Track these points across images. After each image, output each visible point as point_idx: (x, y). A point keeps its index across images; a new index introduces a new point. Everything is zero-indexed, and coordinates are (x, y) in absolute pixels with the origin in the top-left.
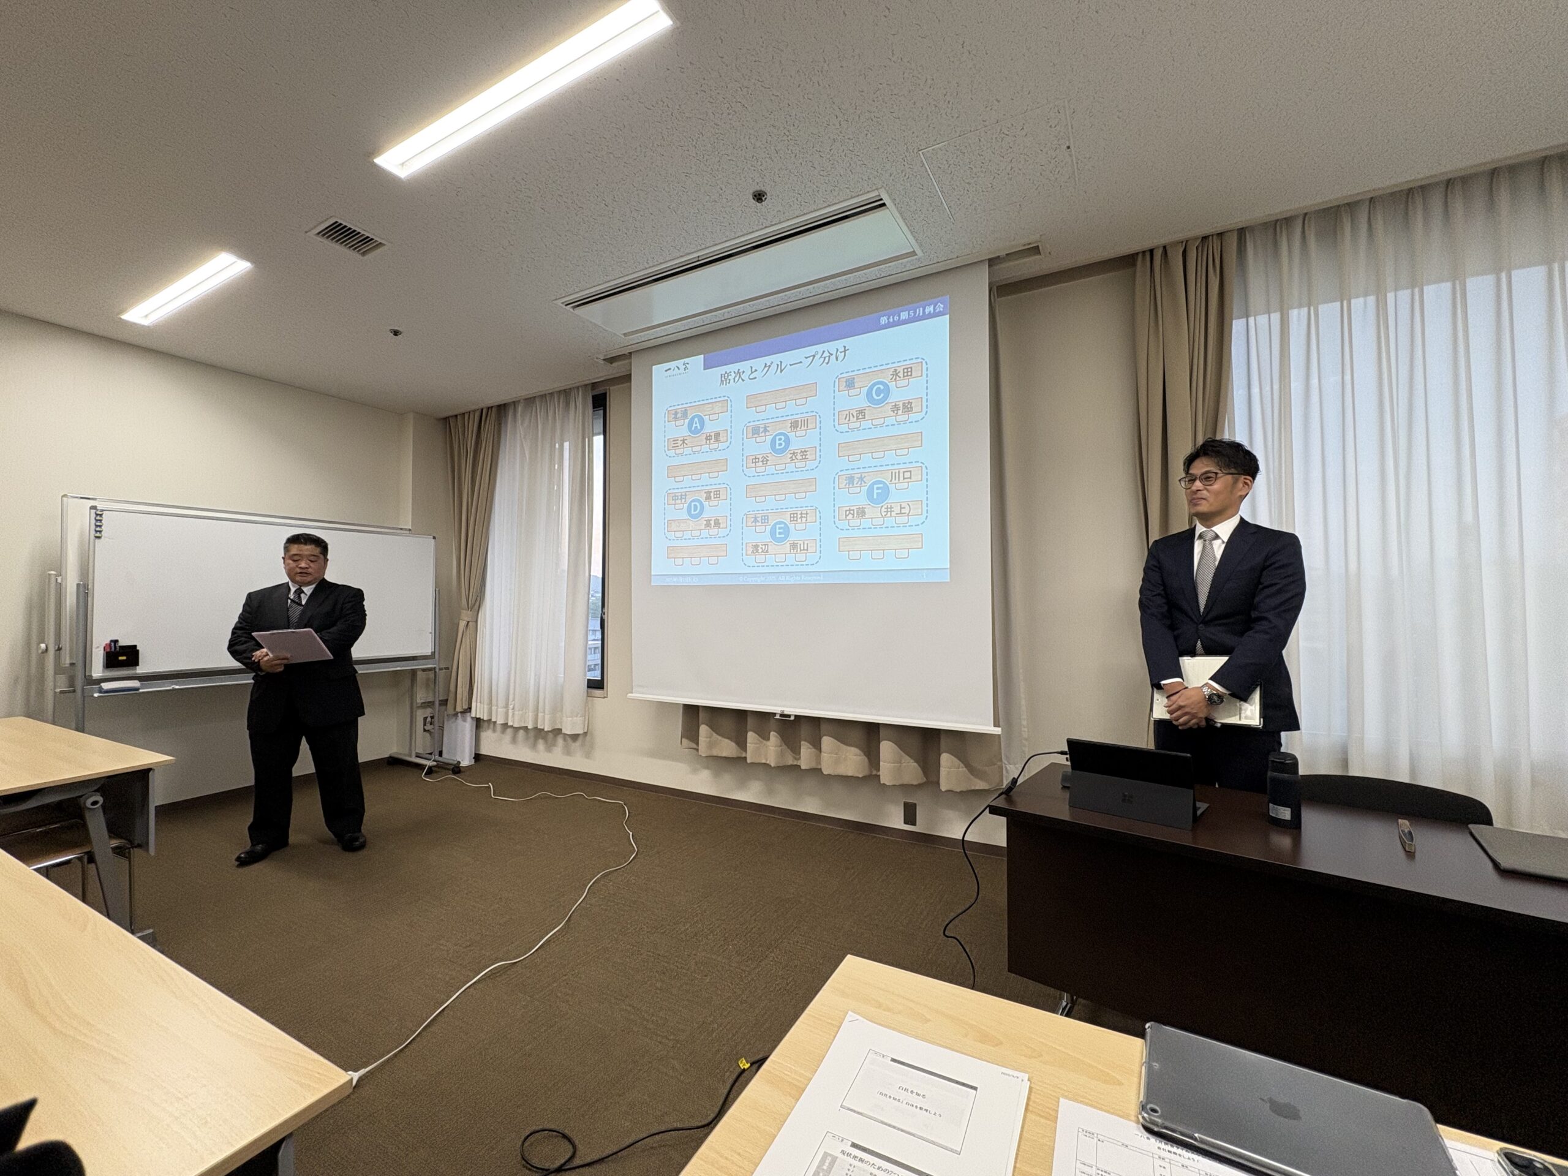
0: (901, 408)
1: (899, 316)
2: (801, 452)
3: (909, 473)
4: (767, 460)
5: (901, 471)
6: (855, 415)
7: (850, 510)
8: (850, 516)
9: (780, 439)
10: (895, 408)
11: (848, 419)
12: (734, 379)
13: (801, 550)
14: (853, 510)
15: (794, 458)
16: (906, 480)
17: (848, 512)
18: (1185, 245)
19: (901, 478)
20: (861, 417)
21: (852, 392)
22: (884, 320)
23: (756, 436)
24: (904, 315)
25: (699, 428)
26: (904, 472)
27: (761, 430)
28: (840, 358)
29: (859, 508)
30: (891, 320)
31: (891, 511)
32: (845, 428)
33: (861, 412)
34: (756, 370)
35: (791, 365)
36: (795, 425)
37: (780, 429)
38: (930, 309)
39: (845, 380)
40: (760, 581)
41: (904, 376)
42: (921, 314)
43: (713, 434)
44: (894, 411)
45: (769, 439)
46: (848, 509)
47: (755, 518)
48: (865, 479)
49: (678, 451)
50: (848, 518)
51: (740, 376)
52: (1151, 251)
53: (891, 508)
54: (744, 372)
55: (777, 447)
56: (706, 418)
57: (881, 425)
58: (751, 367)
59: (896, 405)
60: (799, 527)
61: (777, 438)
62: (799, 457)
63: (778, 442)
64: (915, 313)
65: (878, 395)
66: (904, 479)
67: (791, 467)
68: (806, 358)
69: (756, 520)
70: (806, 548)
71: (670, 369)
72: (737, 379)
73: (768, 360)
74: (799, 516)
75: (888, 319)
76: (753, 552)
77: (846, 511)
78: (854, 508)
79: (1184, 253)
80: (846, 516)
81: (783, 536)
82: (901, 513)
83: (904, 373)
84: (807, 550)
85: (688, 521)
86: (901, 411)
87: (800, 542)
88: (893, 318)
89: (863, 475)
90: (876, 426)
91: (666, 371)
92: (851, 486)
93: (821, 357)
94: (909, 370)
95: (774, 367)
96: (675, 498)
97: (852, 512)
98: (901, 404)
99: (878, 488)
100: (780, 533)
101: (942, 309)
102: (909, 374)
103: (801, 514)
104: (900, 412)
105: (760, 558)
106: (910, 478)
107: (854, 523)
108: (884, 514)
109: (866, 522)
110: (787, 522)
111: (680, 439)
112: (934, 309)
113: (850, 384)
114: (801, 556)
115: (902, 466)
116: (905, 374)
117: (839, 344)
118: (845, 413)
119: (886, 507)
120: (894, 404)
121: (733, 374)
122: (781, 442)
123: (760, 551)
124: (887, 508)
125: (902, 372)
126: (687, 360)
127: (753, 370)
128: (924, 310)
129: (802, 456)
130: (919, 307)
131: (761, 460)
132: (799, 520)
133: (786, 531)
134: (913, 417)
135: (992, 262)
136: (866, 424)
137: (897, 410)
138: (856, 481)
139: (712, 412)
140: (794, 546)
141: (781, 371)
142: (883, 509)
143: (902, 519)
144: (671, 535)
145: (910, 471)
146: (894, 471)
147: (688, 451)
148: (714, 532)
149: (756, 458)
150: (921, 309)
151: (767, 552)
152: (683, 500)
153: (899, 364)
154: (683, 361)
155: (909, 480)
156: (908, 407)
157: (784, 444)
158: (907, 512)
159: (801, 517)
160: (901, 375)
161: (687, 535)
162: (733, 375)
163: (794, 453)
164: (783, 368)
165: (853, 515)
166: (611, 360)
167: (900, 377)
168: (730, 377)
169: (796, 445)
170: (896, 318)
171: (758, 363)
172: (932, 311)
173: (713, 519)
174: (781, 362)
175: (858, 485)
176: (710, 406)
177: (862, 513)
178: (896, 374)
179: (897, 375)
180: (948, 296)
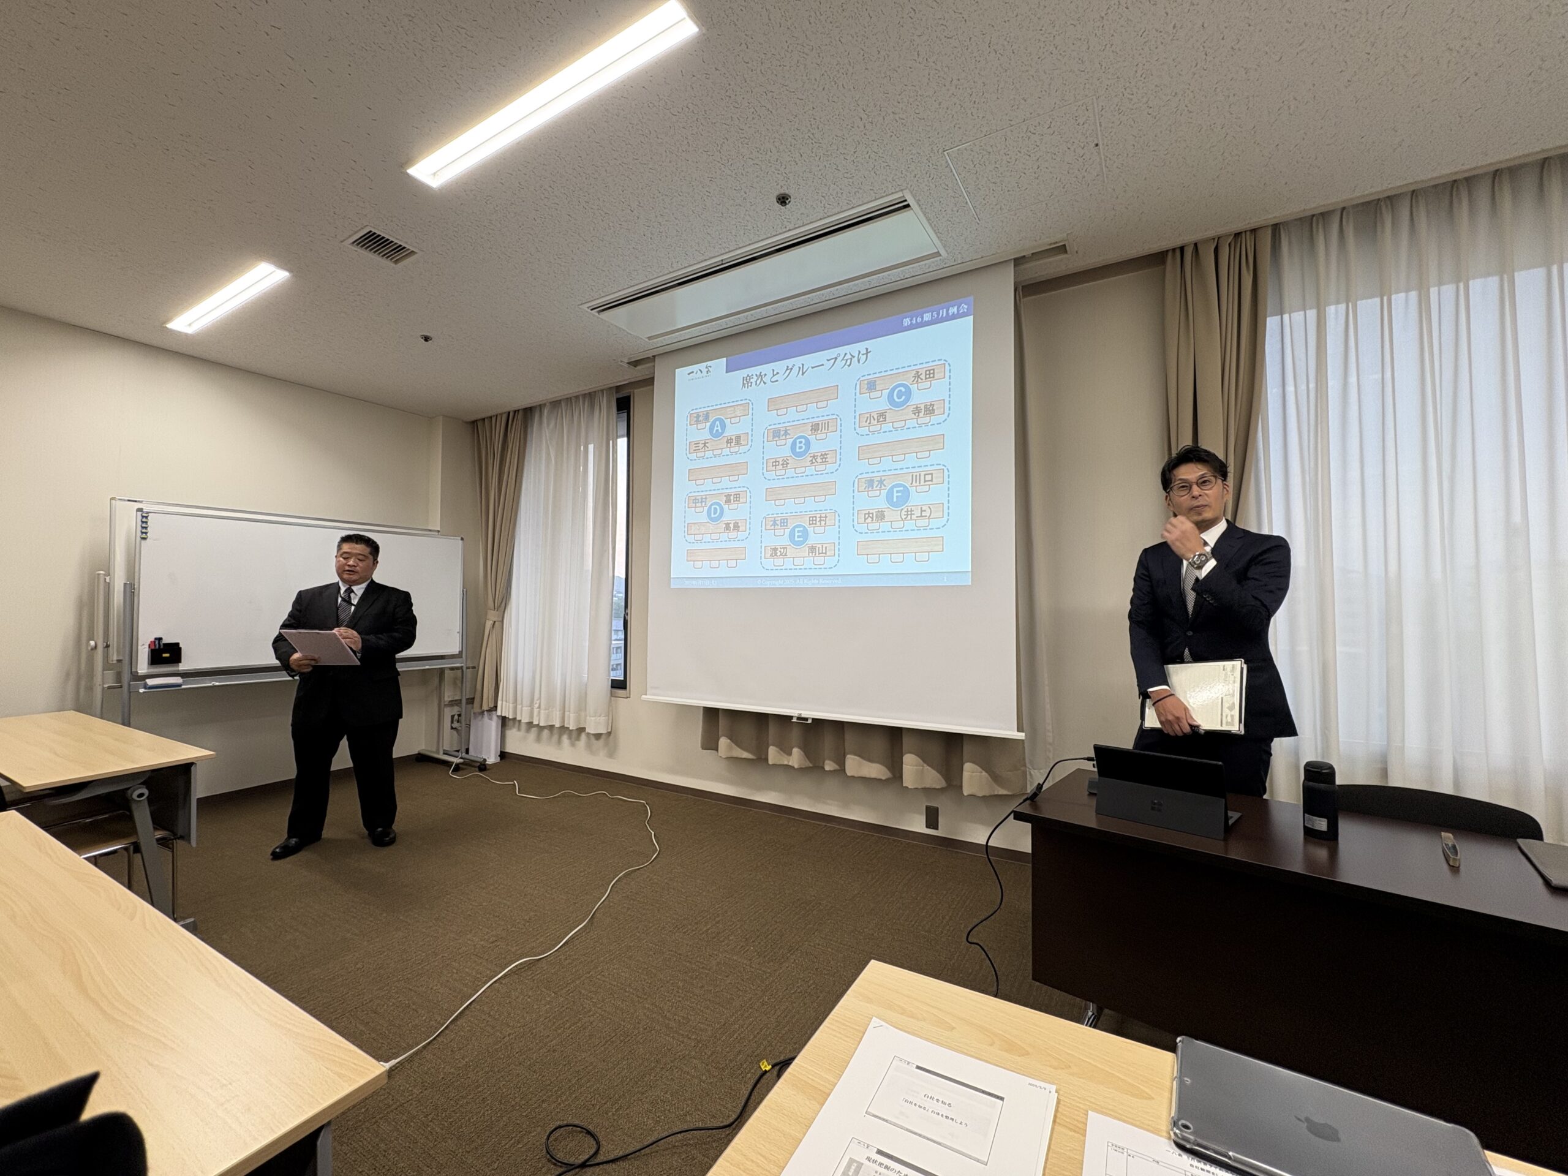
0: (923, 411)
1: (922, 318)
2: (822, 455)
3: (930, 476)
4: (788, 463)
5: (923, 474)
6: (876, 417)
7: (869, 513)
8: (869, 520)
9: (800, 442)
10: (917, 411)
11: (868, 421)
12: (756, 382)
13: (819, 554)
14: (872, 513)
15: (814, 461)
16: (927, 483)
17: (867, 516)
19: (922, 482)
20: (881, 419)
21: (873, 395)
22: (906, 322)
23: (777, 439)
24: (927, 317)
25: (720, 431)
26: (925, 475)
27: (782, 433)
28: (861, 362)
29: (879, 511)
30: (914, 322)
31: (911, 514)
32: (865, 431)
33: (882, 416)
34: (778, 373)
35: (813, 368)
36: (815, 428)
37: (801, 432)
38: (953, 310)
39: (866, 382)
40: (778, 584)
41: (926, 378)
42: (944, 315)
43: (733, 437)
44: (915, 414)
45: (790, 441)
46: (867, 512)
47: (775, 521)
48: (884, 482)
49: (699, 455)
50: (867, 521)
51: (762, 379)
52: (1182, 249)
53: (911, 511)
54: (765, 375)
55: (798, 450)
56: (727, 421)
57: (902, 428)
58: (773, 370)
59: (917, 408)
60: (818, 530)
61: (798, 441)
62: (819, 460)
63: (798, 445)
64: (938, 314)
65: (899, 398)
66: (925, 481)
67: (811, 470)
68: (828, 360)
69: (775, 524)
70: (824, 552)
71: (693, 372)
72: (758, 382)
73: (789, 362)
74: (818, 519)
75: (911, 320)
76: (771, 555)
77: (865, 514)
78: (874, 511)
79: (1216, 250)
80: (865, 519)
81: (801, 539)
82: (921, 516)
83: (926, 375)
84: (826, 553)
85: (708, 524)
86: (923, 413)
87: (818, 546)
88: (916, 320)
89: (883, 478)
90: (896, 429)
91: (689, 374)
92: (870, 489)
93: (843, 359)
94: (932, 372)
95: (796, 369)
96: (696, 501)
97: (871, 515)
98: (922, 407)
99: (897, 492)
100: (799, 537)
101: (965, 310)
102: (932, 376)
103: (820, 517)
104: (921, 415)
105: (779, 561)
106: (932, 481)
107: (875, 526)
108: (904, 517)
109: (885, 525)
110: (807, 525)
111: (701, 442)
112: (958, 311)
113: (872, 386)
114: (819, 560)
115: (920, 469)
116: (928, 376)
117: (861, 346)
118: (866, 415)
119: (906, 510)
120: (915, 406)
121: (754, 376)
122: (802, 445)
123: (779, 554)
124: (908, 511)
125: (924, 374)
126: (709, 363)
127: (775, 373)
128: (947, 311)
129: (822, 459)
130: (942, 308)
131: (781, 463)
132: (818, 523)
133: (805, 534)
134: (934, 419)
135: (1018, 261)
136: (886, 427)
137: (919, 413)
138: (876, 483)
139: (733, 415)
140: (812, 549)
141: (803, 374)
142: (903, 512)
143: (923, 522)
144: (691, 538)
145: (932, 474)
146: (915, 474)
147: (709, 454)
148: (733, 535)
149: (776, 462)
150: (945, 310)
151: (786, 555)
152: (703, 504)
153: (921, 366)
154: (705, 364)
155: (930, 483)
156: (930, 410)
157: (804, 447)
158: (928, 515)
159: (820, 521)
160: (923, 377)
161: (707, 538)
162: (755, 378)
163: (814, 457)
164: (804, 371)
165: (872, 518)
166: (635, 363)
167: (922, 379)
168: (751, 380)
169: (816, 448)
170: (919, 320)
171: (780, 366)
172: (956, 312)
173: (733, 522)
174: (803, 365)
175: (878, 488)
176: (732, 409)
177: (881, 516)
178: (917, 376)
179: (919, 377)
180: (972, 298)
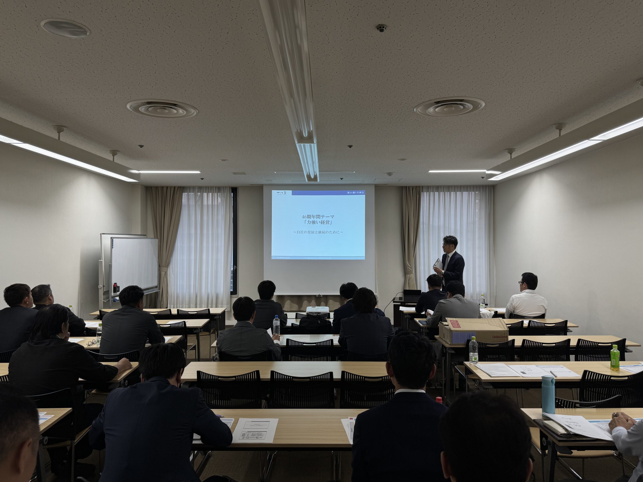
18: (413, 187)
22: (348, 193)
24: (354, 193)
42: (358, 193)
52: (406, 187)
71: (279, 192)
88: (351, 193)
126: (286, 191)
135: (375, 184)
180: (365, 191)
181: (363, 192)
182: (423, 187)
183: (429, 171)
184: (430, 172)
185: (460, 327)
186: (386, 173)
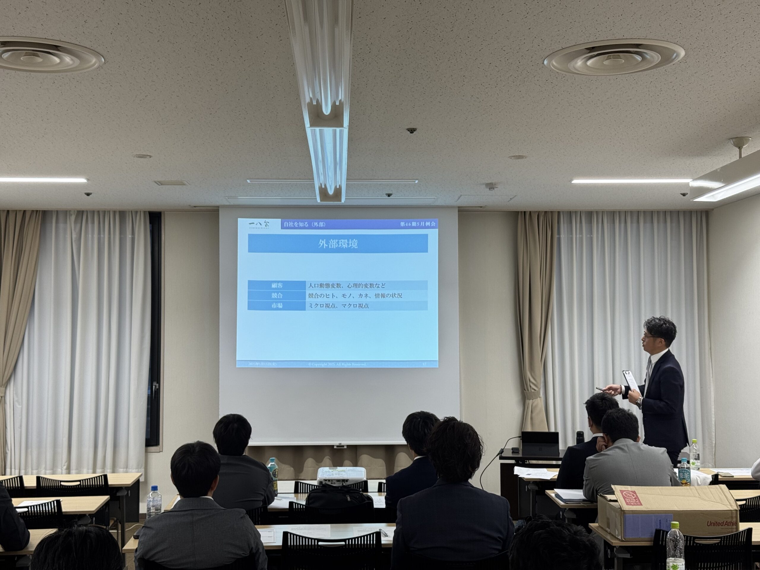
1: (411, 224)
18: (539, 214)
22: (402, 224)
24: (414, 224)
38: (428, 224)
42: (423, 225)
52: (524, 213)
64: (420, 224)
71: (253, 223)
75: (405, 224)
79: (538, 217)
88: (408, 224)
91: (250, 224)
101: (434, 225)
112: (431, 225)
126: (267, 220)
128: (425, 223)
130: (422, 222)
135: (459, 207)
154: (264, 220)
180: (437, 220)
181: (433, 224)
182: (559, 213)
183: (572, 180)
184: (575, 181)
185: (641, 505)
186: (483, 184)
